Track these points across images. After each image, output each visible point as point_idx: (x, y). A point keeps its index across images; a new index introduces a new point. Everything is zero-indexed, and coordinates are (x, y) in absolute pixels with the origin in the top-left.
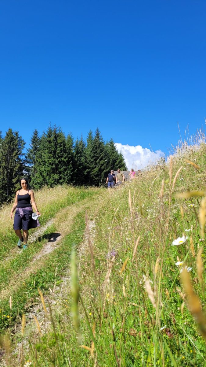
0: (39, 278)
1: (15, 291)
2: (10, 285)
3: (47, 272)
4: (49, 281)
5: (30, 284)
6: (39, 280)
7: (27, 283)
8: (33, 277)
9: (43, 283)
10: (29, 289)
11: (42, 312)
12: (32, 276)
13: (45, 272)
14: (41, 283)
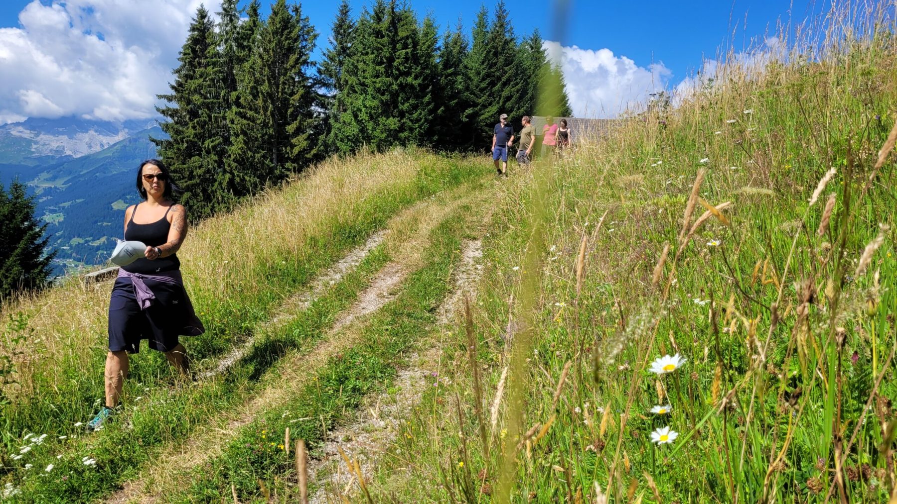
0: (348, 368)
1: (294, 393)
2: (284, 377)
3: (365, 356)
4: (371, 377)
5: (329, 381)
6: (351, 373)
7: (321, 378)
8: (335, 364)
9: (357, 379)
10: (327, 390)
11: (354, 442)
12: (334, 362)
13: (362, 356)
14: (353, 380)
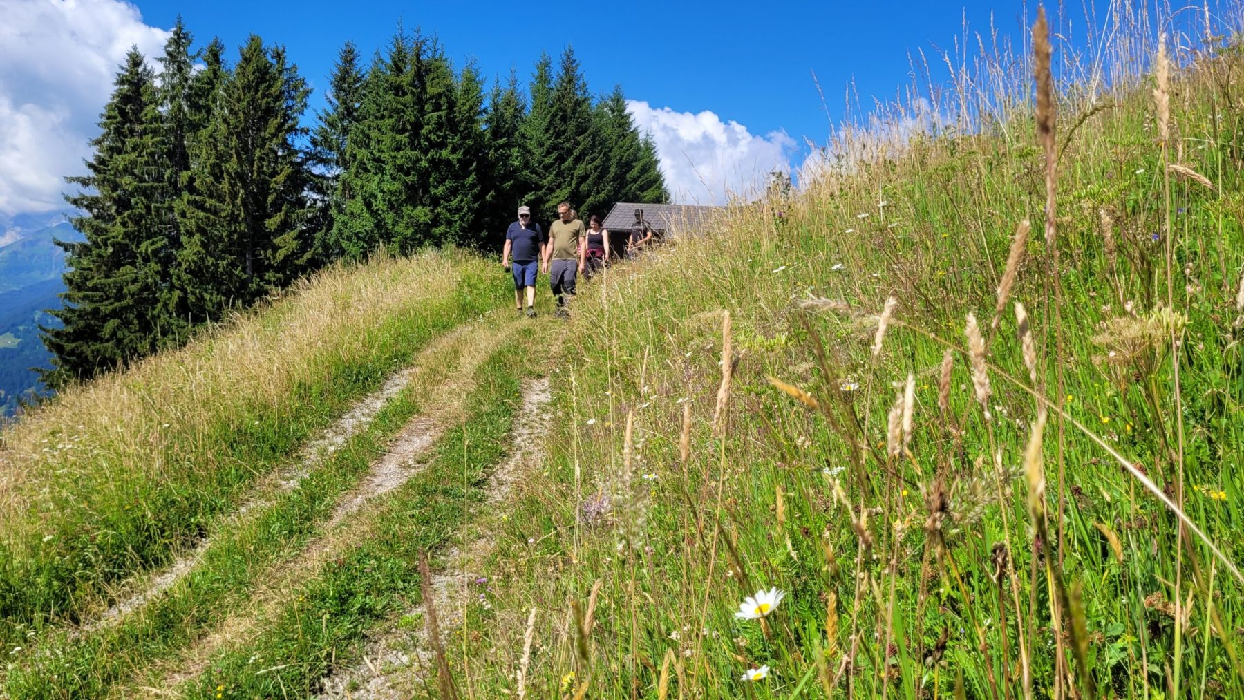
0: (354, 578)
1: (270, 623)
2: (255, 599)
3: (380, 557)
4: (389, 589)
5: (323, 600)
6: (359, 586)
7: (312, 597)
8: (334, 572)
9: (368, 593)
10: (320, 614)
11: (362, 692)
12: (331, 570)
13: (376, 558)
14: (359, 596)
